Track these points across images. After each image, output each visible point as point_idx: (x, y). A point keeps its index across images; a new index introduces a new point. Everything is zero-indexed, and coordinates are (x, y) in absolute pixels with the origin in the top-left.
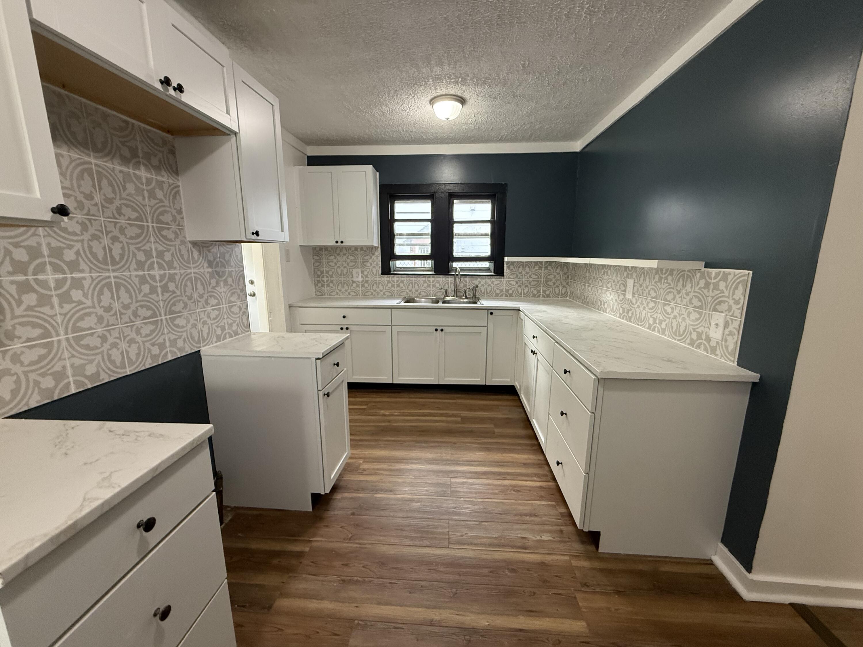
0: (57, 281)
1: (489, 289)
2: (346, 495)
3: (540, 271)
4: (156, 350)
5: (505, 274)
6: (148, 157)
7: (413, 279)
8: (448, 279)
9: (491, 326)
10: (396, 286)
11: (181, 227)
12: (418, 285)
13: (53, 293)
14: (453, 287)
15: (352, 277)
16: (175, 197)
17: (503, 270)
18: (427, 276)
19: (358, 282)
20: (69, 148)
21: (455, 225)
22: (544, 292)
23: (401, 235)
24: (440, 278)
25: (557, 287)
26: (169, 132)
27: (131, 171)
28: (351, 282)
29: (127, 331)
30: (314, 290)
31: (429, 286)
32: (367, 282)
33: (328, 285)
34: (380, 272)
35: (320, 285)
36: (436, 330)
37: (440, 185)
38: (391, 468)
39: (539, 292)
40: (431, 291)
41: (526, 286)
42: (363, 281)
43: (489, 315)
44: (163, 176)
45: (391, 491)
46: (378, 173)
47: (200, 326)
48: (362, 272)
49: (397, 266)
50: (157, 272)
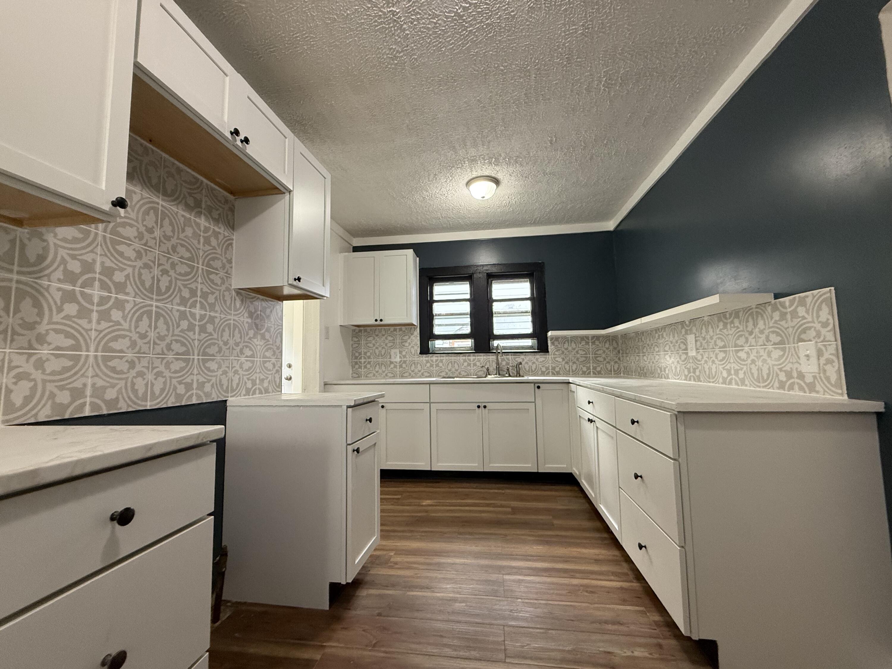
0: (101, 298)
1: (534, 367)
2: (373, 591)
3: (587, 346)
4: (181, 389)
5: (550, 350)
6: (210, 210)
7: (453, 358)
8: (488, 357)
9: (539, 402)
10: (434, 366)
11: (228, 275)
12: (458, 364)
13: (95, 308)
14: (495, 366)
15: (390, 358)
16: (227, 248)
17: (548, 346)
18: (467, 354)
19: (396, 362)
20: (143, 188)
21: (495, 304)
22: (594, 368)
23: (439, 315)
24: (481, 356)
25: (608, 362)
26: (232, 193)
27: (192, 218)
28: (389, 363)
29: (157, 363)
30: (351, 372)
31: (469, 365)
32: (405, 362)
33: (365, 367)
34: (419, 351)
35: (357, 366)
36: (479, 407)
37: (478, 266)
38: (427, 561)
39: (589, 368)
40: (472, 371)
41: (574, 363)
42: (401, 361)
43: (536, 389)
44: (220, 228)
45: (427, 588)
46: (418, 258)
47: (230, 374)
48: (401, 352)
49: (436, 346)
50: (197, 311)
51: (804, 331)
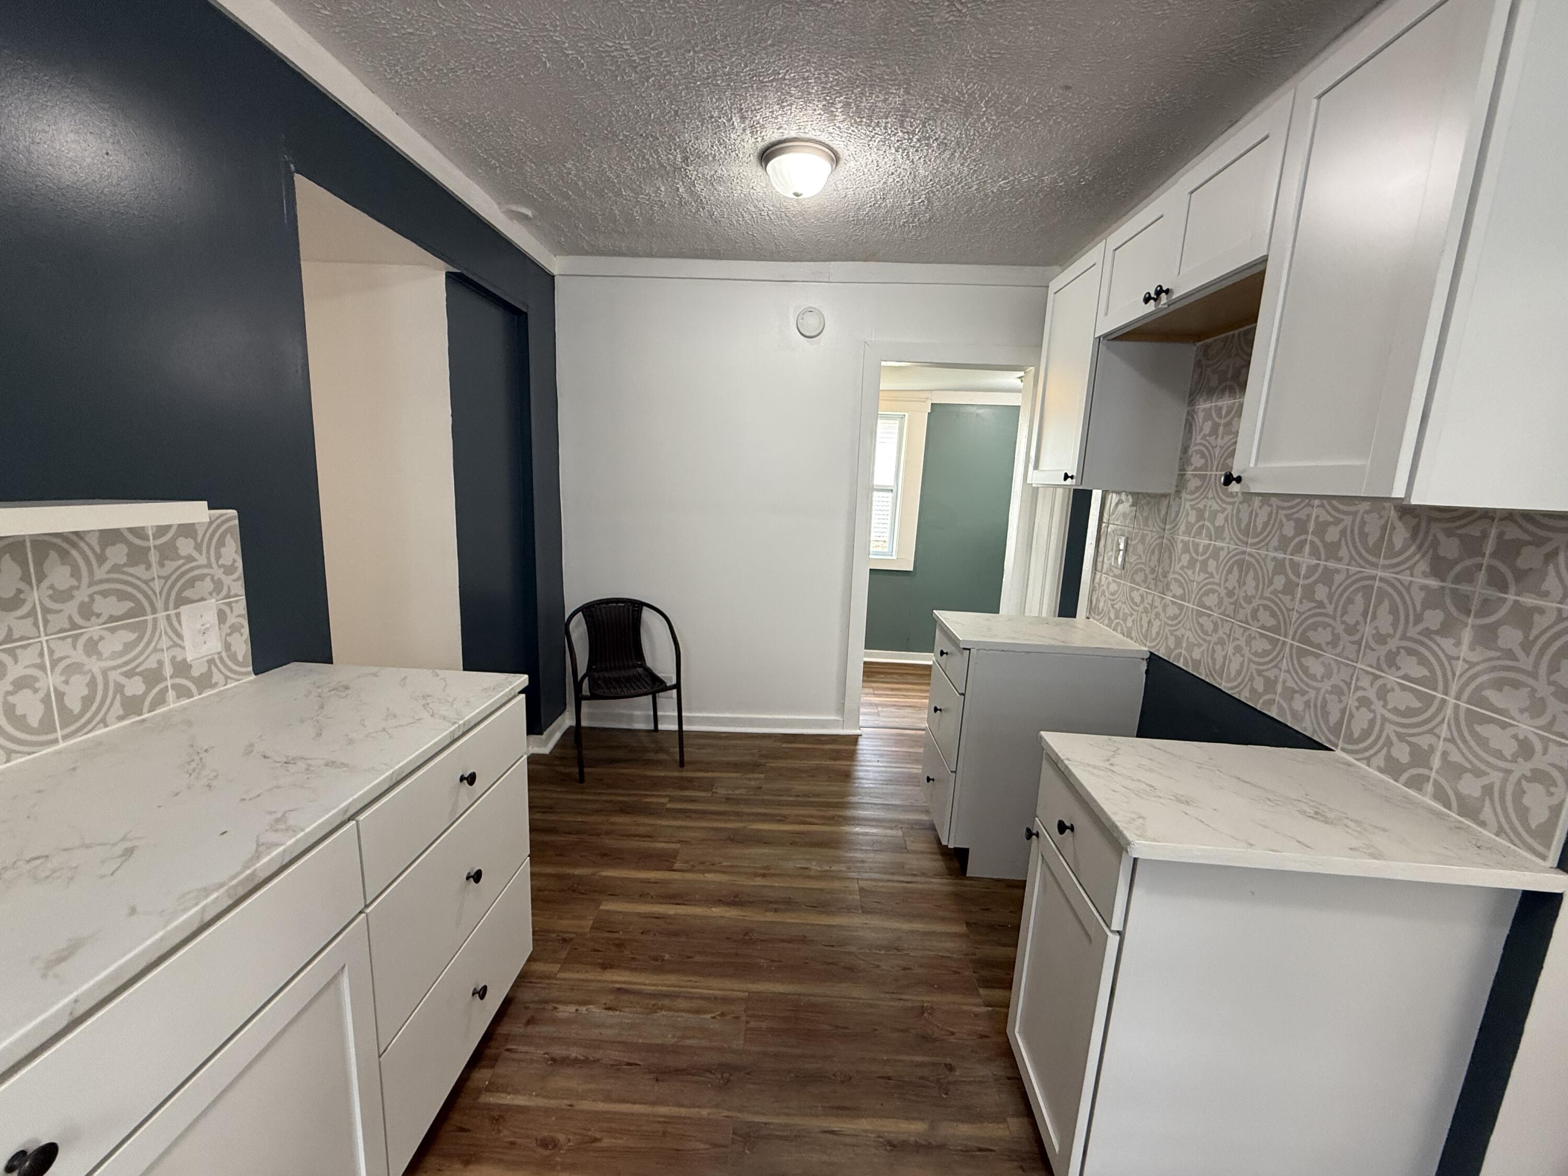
13: (1199, 558)
47: (1350, 701)
51: (191, 583)
